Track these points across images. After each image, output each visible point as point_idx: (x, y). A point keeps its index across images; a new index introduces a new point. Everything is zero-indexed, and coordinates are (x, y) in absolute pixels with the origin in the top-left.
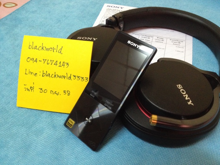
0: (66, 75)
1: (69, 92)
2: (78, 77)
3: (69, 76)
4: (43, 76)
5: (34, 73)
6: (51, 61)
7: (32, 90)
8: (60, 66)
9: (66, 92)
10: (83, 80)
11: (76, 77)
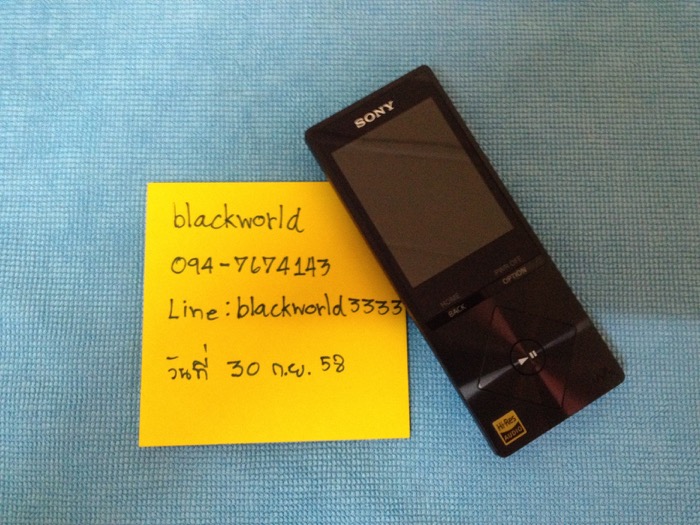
0: (322, 302)
1: (339, 361)
2: (368, 302)
3: (334, 302)
4: (239, 316)
5: (206, 311)
6: (264, 259)
7: (202, 373)
8: (299, 274)
9: (331, 361)
10: (383, 310)
11: (361, 303)
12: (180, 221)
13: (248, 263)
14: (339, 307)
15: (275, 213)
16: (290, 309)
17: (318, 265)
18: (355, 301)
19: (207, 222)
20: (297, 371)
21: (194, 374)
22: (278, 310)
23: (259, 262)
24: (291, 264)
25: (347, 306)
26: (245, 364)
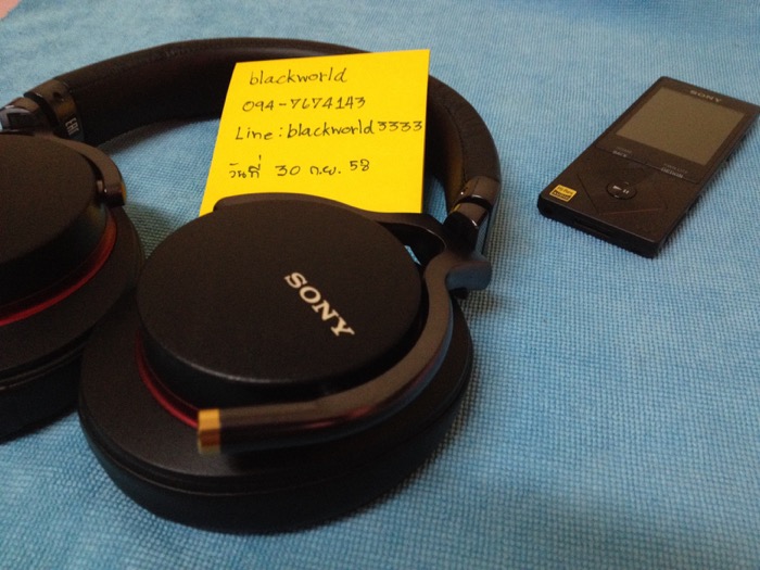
0: (356, 125)
1: (365, 163)
2: (394, 124)
3: (365, 124)
4: (289, 136)
5: (264, 134)
6: (314, 100)
7: (255, 174)
8: (340, 107)
9: (359, 164)
10: (407, 128)
11: (388, 125)
12: (254, 81)
13: (300, 103)
14: (370, 128)
15: (326, 72)
16: (330, 131)
17: (356, 101)
18: (383, 124)
19: (275, 80)
20: (330, 172)
21: (249, 174)
22: (320, 132)
23: (310, 102)
24: (334, 101)
25: (375, 127)
26: (289, 168)
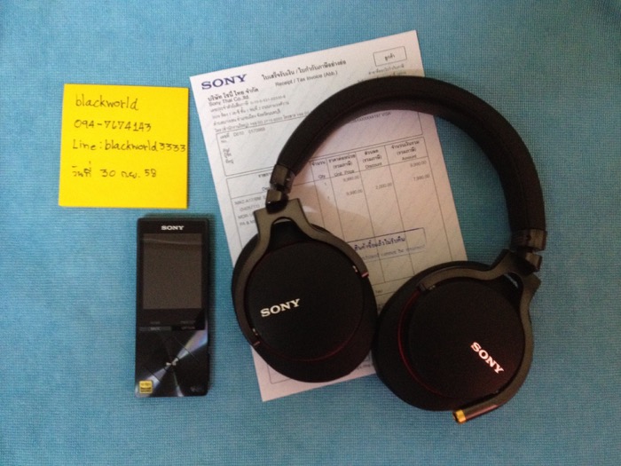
0: (146, 144)
1: (154, 172)
2: (169, 145)
3: (152, 144)
4: (106, 149)
5: (91, 145)
6: (119, 122)
7: (88, 174)
8: (136, 130)
9: (150, 172)
10: (177, 149)
11: (165, 146)
12: (79, 103)
13: (111, 124)
14: (155, 147)
15: (125, 100)
17: (145, 126)
18: (162, 145)
19: (92, 103)
20: (133, 176)
21: (84, 174)
22: (125, 147)
23: (116, 124)
24: (132, 125)
25: (158, 147)
26: (108, 171)
